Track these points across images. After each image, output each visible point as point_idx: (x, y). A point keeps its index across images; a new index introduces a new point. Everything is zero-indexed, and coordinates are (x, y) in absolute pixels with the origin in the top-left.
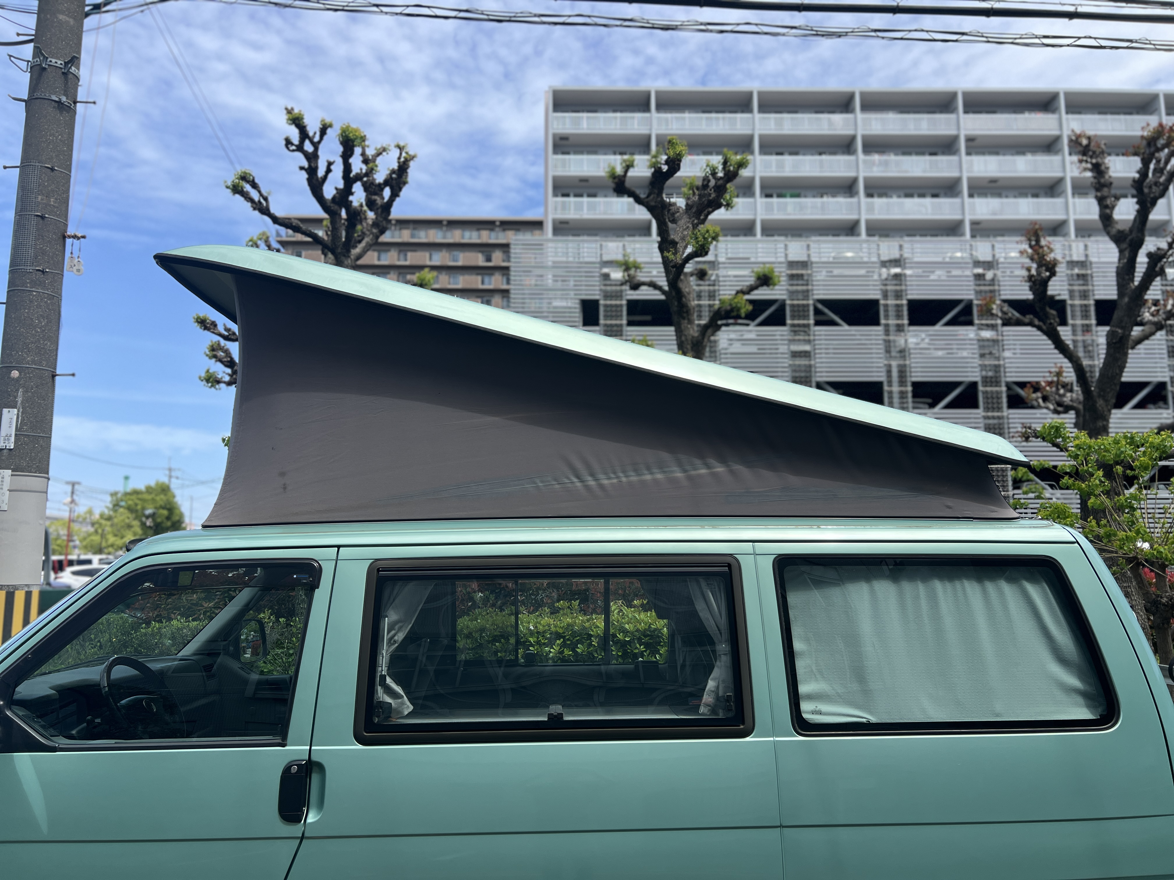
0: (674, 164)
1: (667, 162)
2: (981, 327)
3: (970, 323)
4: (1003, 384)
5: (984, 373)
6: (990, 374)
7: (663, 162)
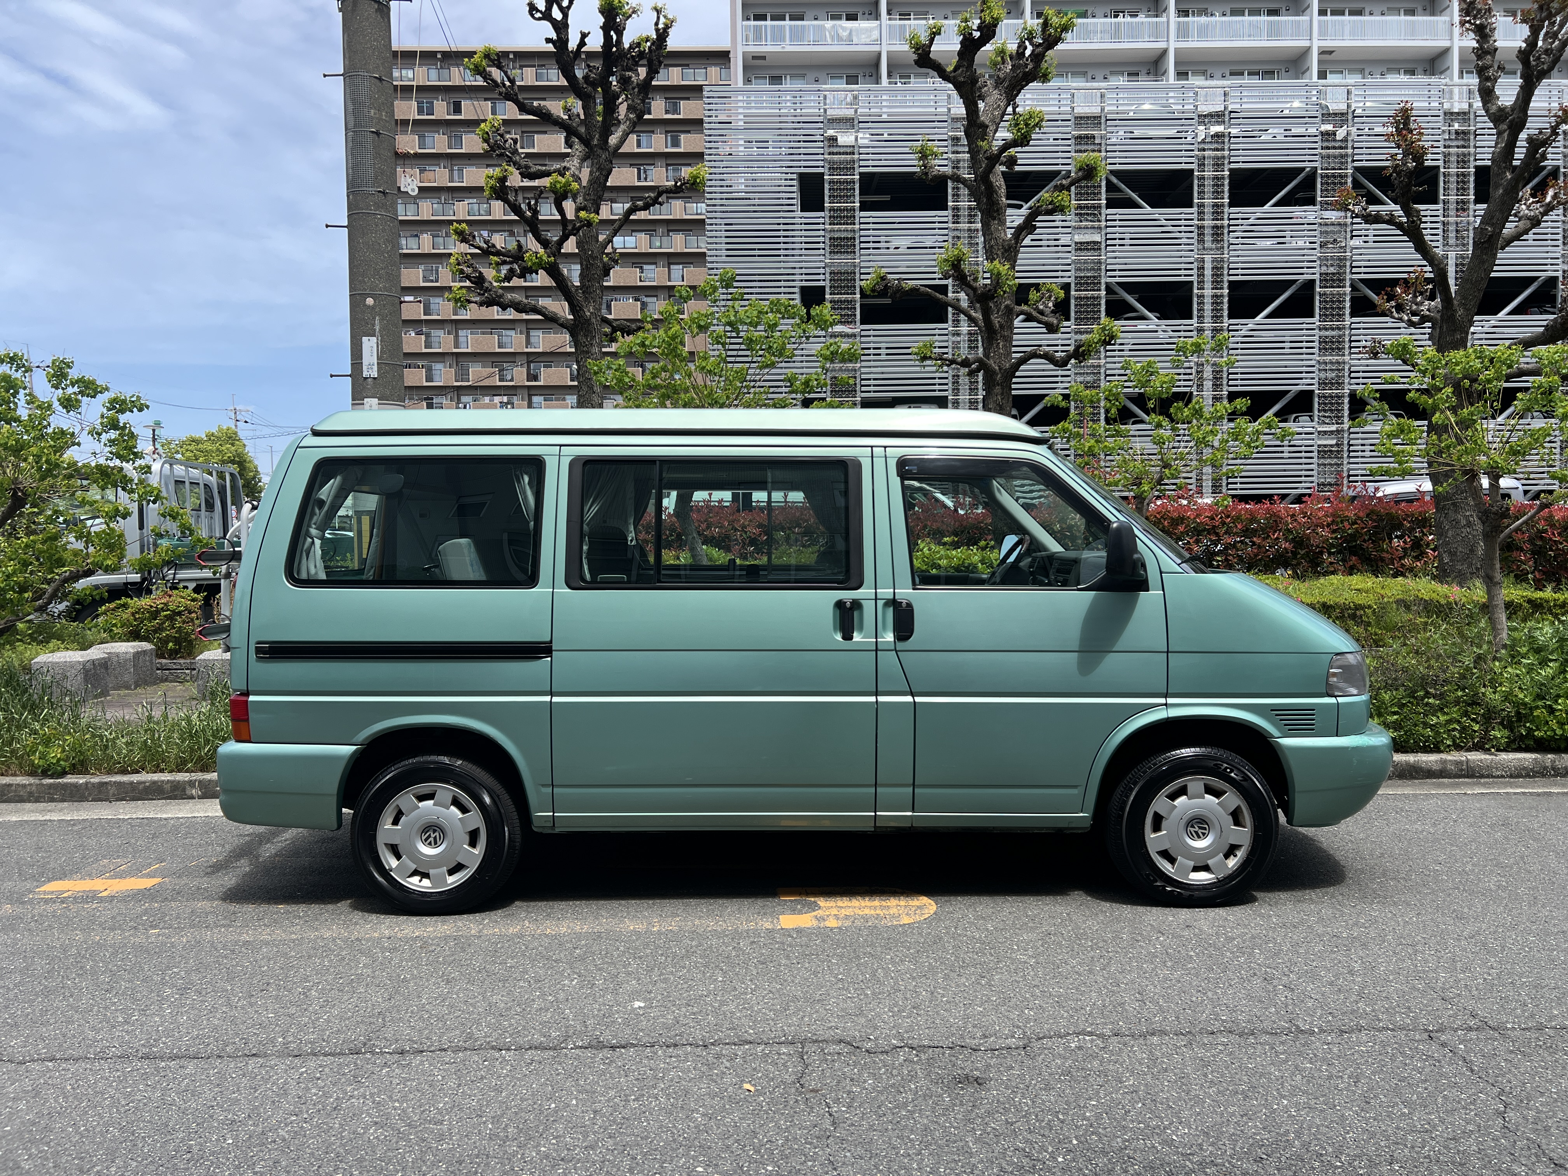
0: (988, 31)
1: (979, 28)
2: (1325, 206)
3: (1311, 201)
4: (1348, 284)
5: (1324, 269)
6: (1332, 270)
7: (975, 27)
